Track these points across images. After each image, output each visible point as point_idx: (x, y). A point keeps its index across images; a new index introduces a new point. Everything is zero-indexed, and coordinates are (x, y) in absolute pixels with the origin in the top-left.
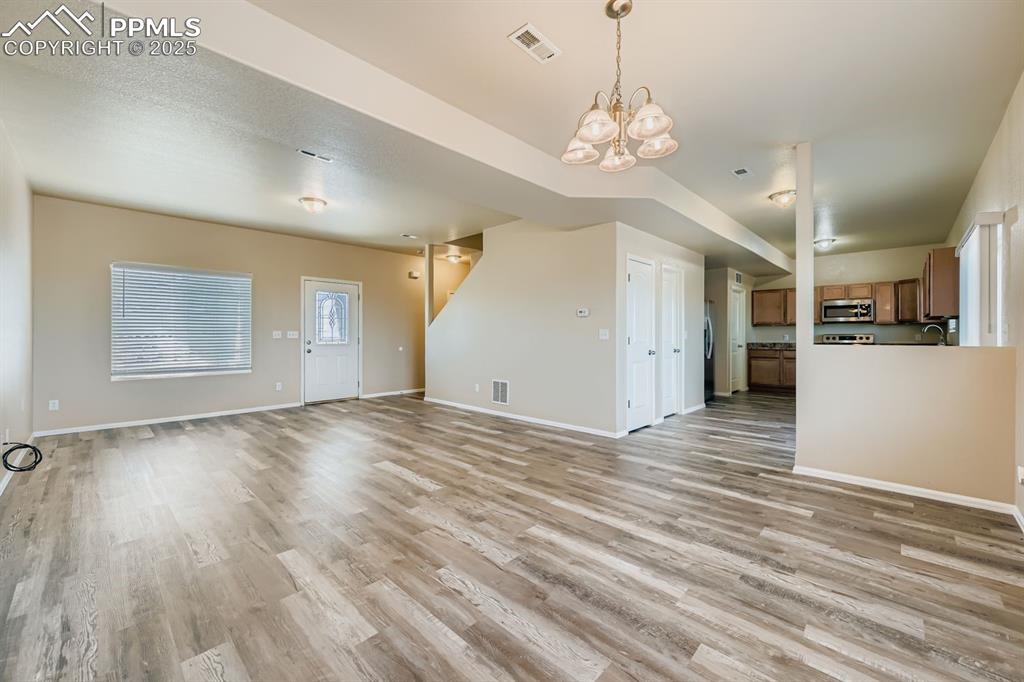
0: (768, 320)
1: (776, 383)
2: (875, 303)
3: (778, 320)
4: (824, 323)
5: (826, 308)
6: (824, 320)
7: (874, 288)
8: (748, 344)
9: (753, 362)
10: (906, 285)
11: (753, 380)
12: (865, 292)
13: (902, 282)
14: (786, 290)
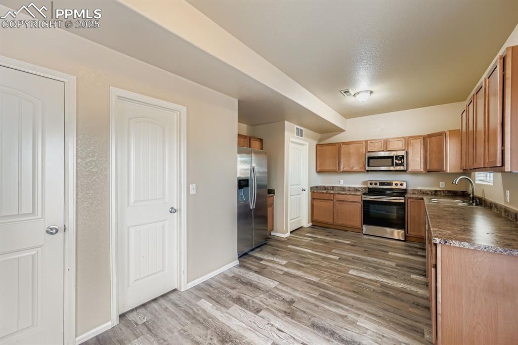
0: (327, 168)
1: (331, 221)
2: (407, 153)
3: (334, 169)
4: (368, 171)
5: (370, 158)
6: (367, 168)
7: (407, 141)
8: (311, 188)
9: (315, 203)
10: (433, 139)
11: (315, 218)
12: (400, 145)
13: (430, 136)
14: (339, 144)
